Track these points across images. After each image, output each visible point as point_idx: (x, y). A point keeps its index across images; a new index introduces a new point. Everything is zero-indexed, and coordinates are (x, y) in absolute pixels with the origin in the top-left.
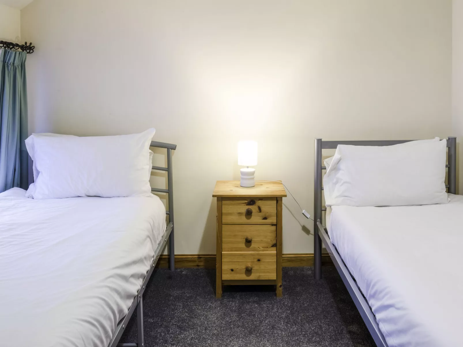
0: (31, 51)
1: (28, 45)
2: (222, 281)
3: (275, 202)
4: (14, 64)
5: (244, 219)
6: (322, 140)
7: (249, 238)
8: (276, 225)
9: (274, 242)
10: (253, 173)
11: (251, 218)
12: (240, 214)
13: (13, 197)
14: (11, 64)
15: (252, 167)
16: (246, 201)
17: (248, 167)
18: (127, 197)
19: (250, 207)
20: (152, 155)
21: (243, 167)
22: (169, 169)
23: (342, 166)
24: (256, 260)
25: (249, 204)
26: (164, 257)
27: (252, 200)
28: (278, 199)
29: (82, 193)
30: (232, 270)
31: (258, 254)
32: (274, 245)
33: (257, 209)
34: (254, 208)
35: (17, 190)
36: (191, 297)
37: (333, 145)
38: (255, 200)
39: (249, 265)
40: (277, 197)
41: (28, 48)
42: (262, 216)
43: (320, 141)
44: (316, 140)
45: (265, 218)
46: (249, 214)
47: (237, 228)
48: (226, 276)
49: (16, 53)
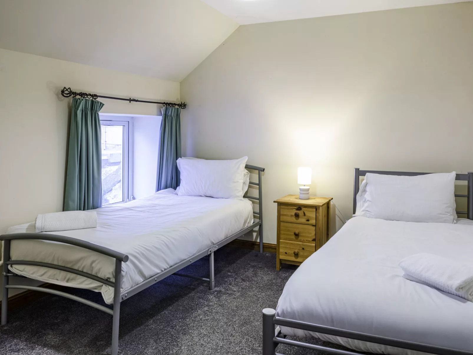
0: (185, 107)
1: (183, 103)
2: (280, 260)
3: (315, 210)
4: (171, 115)
5: (294, 219)
6: (360, 169)
7: (297, 232)
8: (315, 226)
9: (314, 237)
10: (308, 190)
11: (298, 219)
12: (292, 216)
13: (166, 193)
14: (170, 115)
15: (307, 186)
16: (296, 208)
17: (304, 186)
18: (227, 198)
19: (298, 212)
20: (249, 174)
21: (301, 185)
22: (259, 184)
23: (368, 189)
24: (301, 249)
25: (297, 209)
26: (257, 243)
27: (299, 207)
28: (317, 207)
29: (202, 194)
30: (286, 253)
31: (303, 245)
32: (314, 240)
33: (303, 214)
34: (300, 213)
35: (170, 189)
36: (261, 267)
37: (363, 173)
38: (301, 207)
39: (296, 251)
40: (316, 206)
41: (183, 105)
42: (306, 219)
43: (357, 170)
44: (355, 169)
45: (308, 220)
46: (297, 216)
47: (290, 225)
48: (282, 257)
49: (172, 109)
